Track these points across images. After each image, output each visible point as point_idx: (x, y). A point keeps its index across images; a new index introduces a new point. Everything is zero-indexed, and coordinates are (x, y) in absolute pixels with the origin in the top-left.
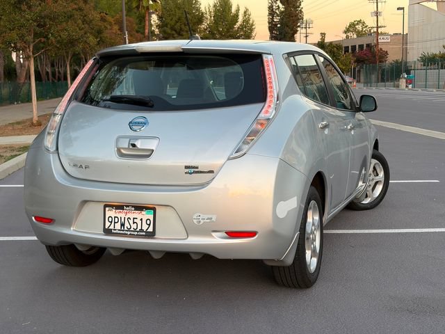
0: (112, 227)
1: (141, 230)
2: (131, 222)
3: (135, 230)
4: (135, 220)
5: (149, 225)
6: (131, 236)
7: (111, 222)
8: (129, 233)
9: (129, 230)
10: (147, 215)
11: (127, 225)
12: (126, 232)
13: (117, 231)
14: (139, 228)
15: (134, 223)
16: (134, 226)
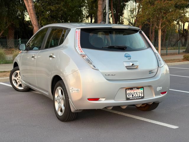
0: (129, 97)
1: (139, 96)
2: (136, 94)
3: (137, 97)
4: (137, 93)
5: (142, 94)
6: (137, 99)
7: (129, 95)
8: (136, 98)
9: (135, 97)
10: (141, 90)
11: (134, 95)
12: (135, 98)
13: (132, 98)
14: (139, 95)
15: (137, 94)
16: (137, 95)
